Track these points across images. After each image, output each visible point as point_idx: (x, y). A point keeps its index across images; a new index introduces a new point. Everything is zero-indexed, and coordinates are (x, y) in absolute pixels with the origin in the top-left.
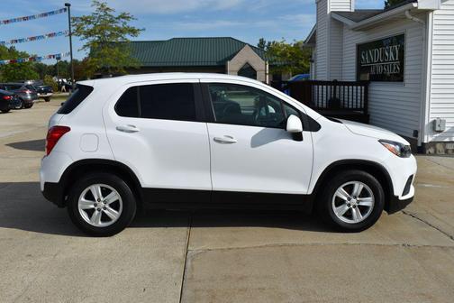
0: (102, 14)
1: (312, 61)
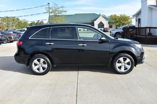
0: (55, 6)
1: (136, 21)
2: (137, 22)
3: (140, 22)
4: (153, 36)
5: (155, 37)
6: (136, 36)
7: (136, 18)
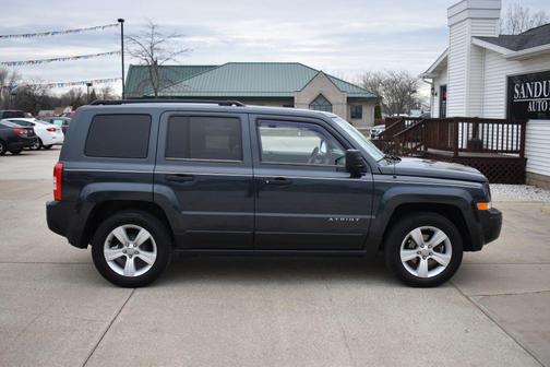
1: (433, 94)
2: (437, 99)
3: (445, 99)
4: (487, 151)
5: (494, 155)
6: (426, 149)
7: (433, 84)
